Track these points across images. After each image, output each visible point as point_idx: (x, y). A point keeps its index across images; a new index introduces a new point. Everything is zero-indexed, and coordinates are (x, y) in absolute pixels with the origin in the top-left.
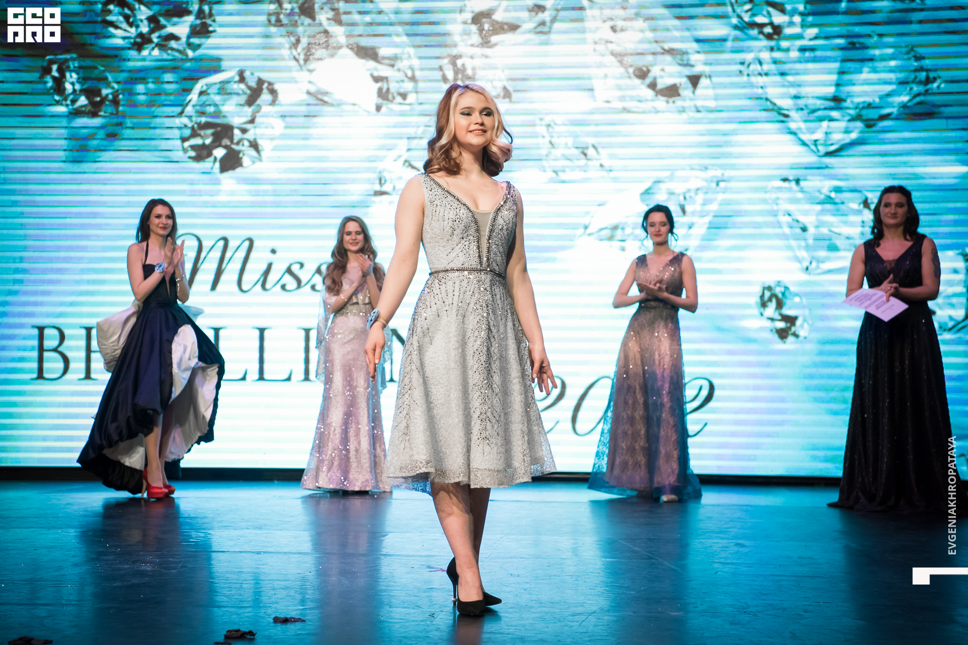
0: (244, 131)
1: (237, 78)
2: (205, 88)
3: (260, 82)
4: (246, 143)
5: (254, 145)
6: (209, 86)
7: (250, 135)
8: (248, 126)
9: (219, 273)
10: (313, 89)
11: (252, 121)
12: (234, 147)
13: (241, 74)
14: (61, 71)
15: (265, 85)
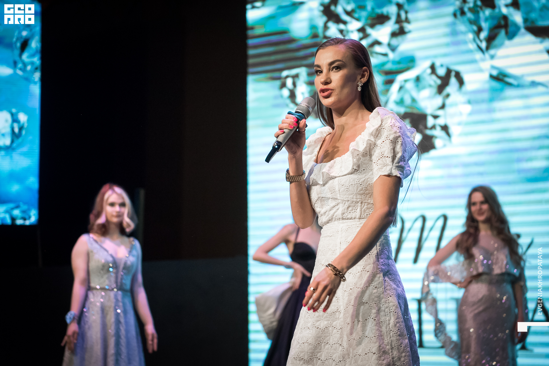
0: (436, 117)
1: (429, 71)
2: (403, 83)
3: (449, 72)
4: (438, 128)
5: (445, 128)
6: (406, 81)
7: (441, 121)
8: (440, 113)
9: (419, 250)
10: (495, 73)
11: (443, 107)
12: (429, 132)
13: (433, 68)
14: (294, 84)
15: (453, 74)
